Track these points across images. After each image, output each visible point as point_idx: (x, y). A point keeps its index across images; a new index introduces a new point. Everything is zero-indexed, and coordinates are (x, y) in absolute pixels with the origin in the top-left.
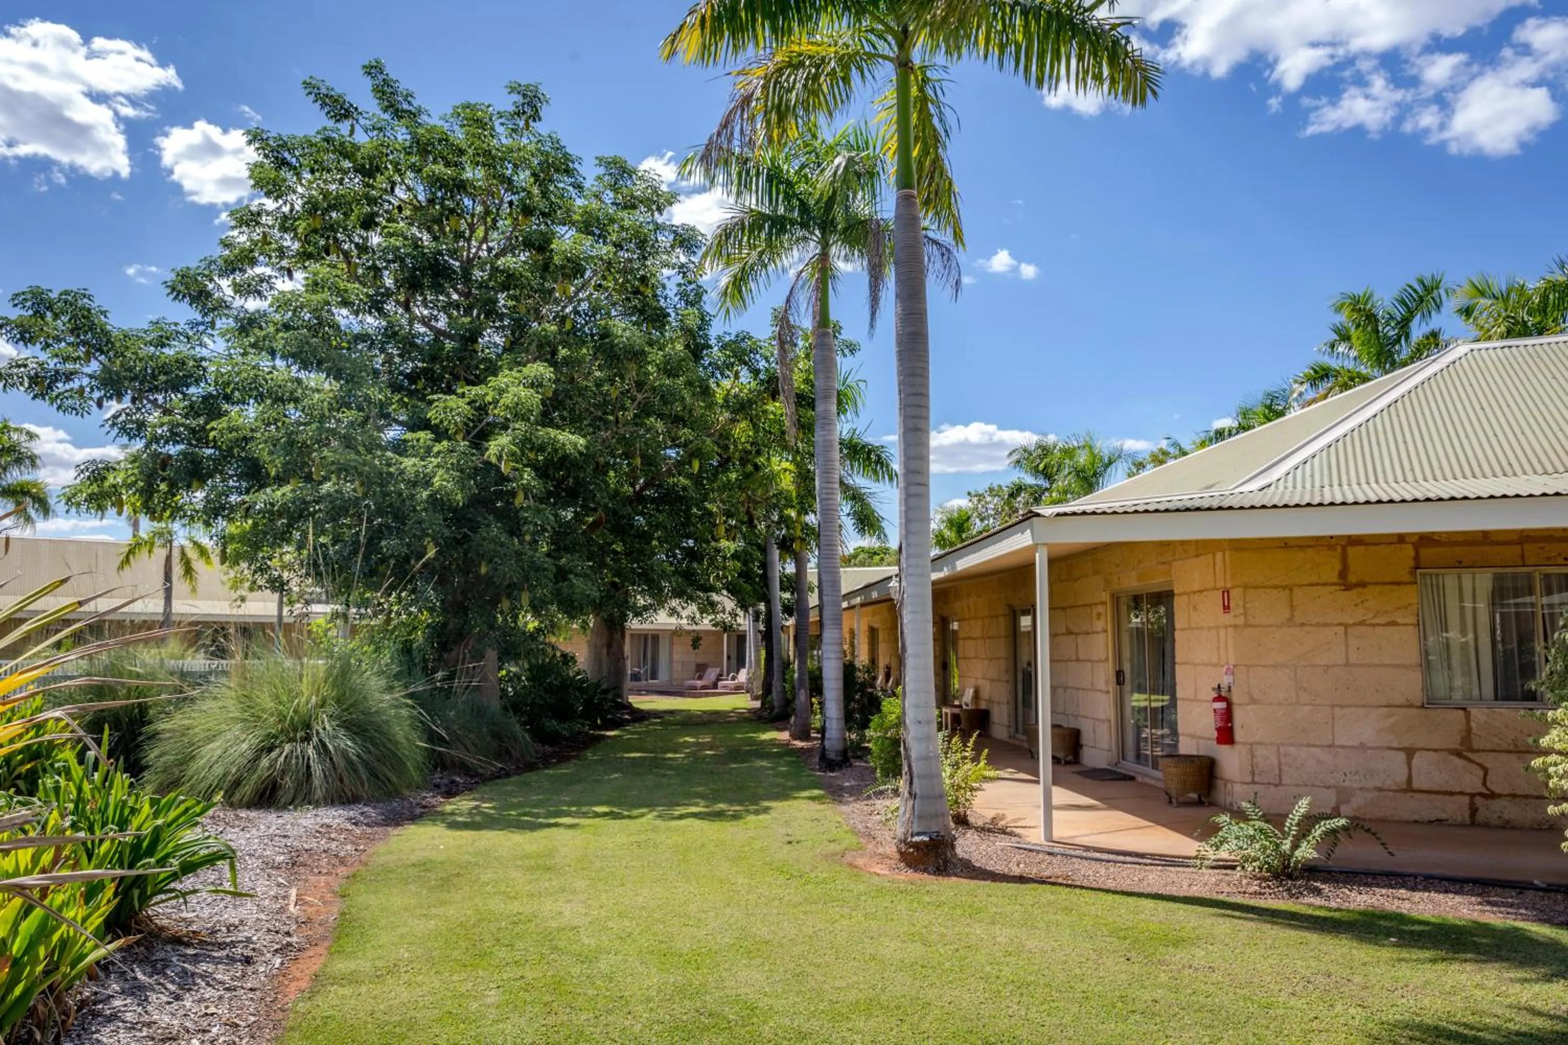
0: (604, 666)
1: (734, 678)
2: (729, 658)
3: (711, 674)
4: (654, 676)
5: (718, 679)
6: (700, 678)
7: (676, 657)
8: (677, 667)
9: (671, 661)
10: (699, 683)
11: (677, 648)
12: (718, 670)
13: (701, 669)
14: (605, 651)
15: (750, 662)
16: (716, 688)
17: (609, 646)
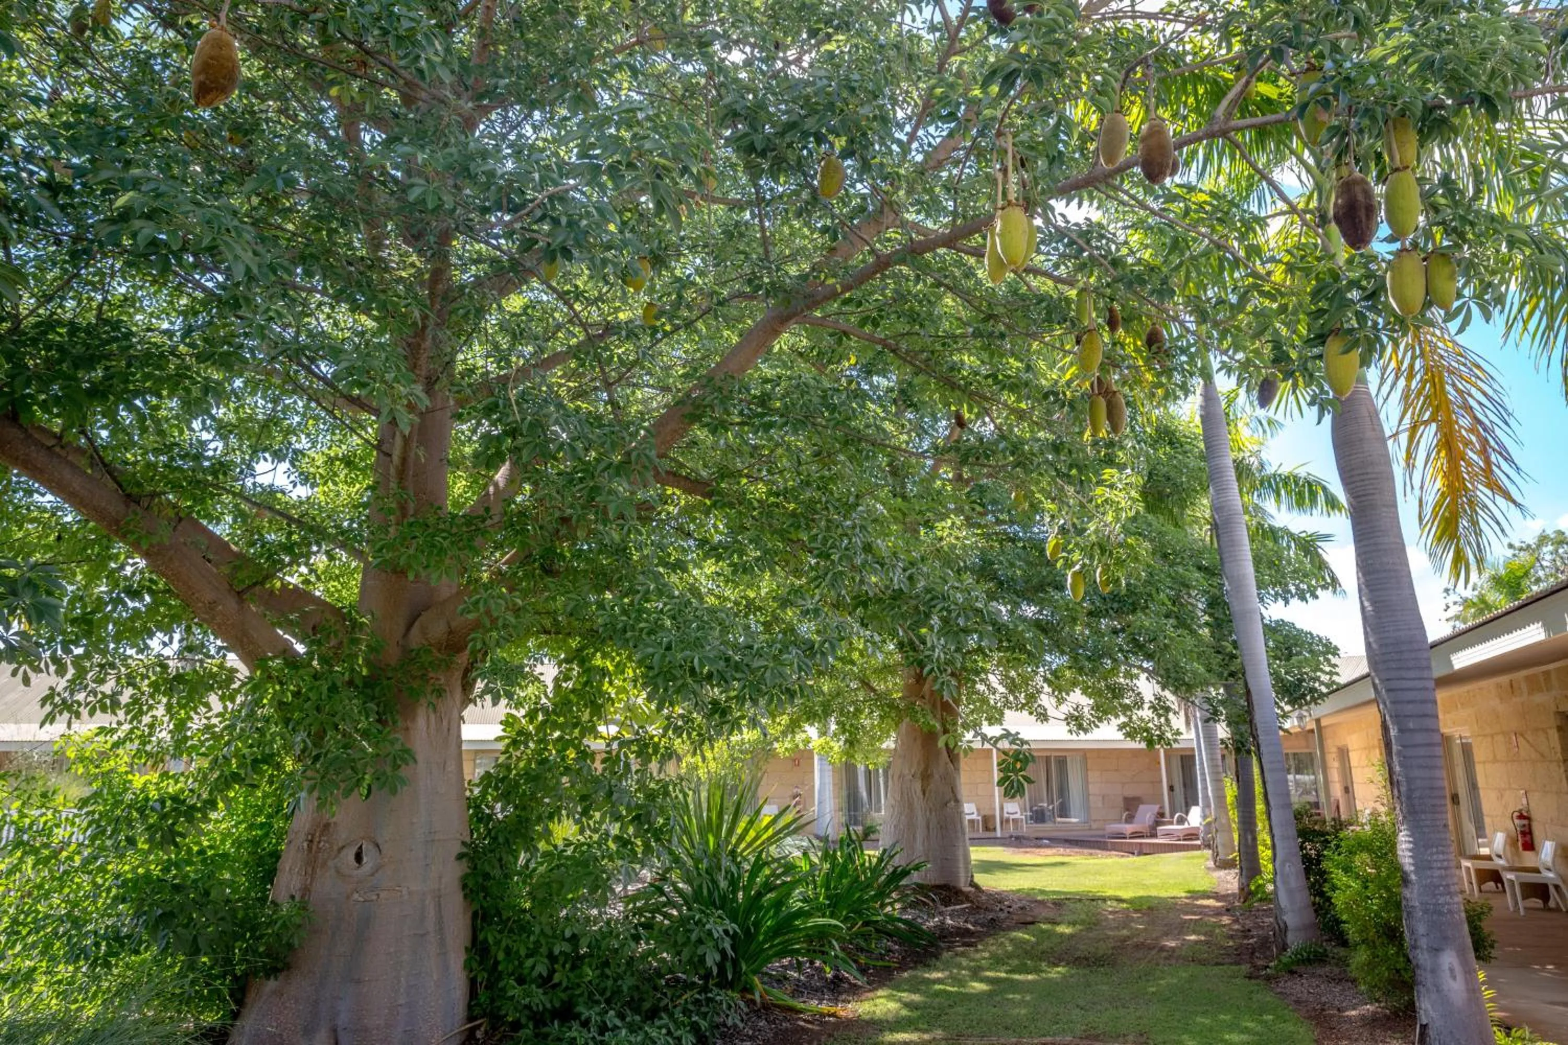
0: (919, 814)
1: (1181, 821)
2: (1171, 788)
3: (1146, 814)
4: (1064, 811)
5: (1158, 823)
6: (1130, 819)
7: (1093, 789)
8: (1095, 802)
9: (1086, 795)
10: (1128, 828)
11: (1093, 776)
12: (1156, 808)
13: (1131, 805)
14: (918, 786)
15: (1206, 797)
16: (1154, 835)
17: (926, 777)
